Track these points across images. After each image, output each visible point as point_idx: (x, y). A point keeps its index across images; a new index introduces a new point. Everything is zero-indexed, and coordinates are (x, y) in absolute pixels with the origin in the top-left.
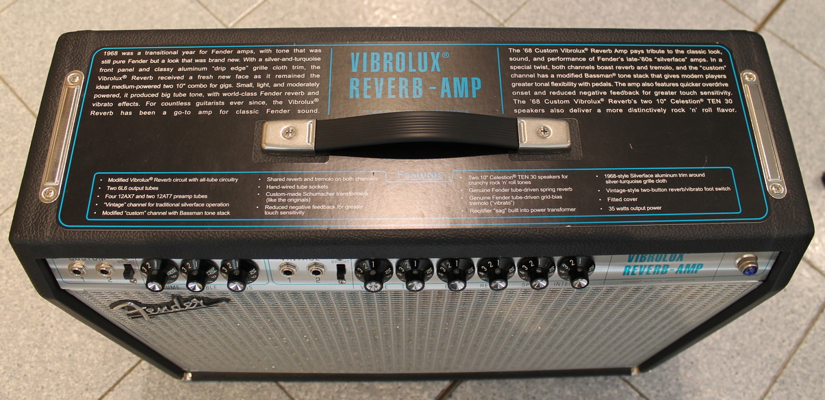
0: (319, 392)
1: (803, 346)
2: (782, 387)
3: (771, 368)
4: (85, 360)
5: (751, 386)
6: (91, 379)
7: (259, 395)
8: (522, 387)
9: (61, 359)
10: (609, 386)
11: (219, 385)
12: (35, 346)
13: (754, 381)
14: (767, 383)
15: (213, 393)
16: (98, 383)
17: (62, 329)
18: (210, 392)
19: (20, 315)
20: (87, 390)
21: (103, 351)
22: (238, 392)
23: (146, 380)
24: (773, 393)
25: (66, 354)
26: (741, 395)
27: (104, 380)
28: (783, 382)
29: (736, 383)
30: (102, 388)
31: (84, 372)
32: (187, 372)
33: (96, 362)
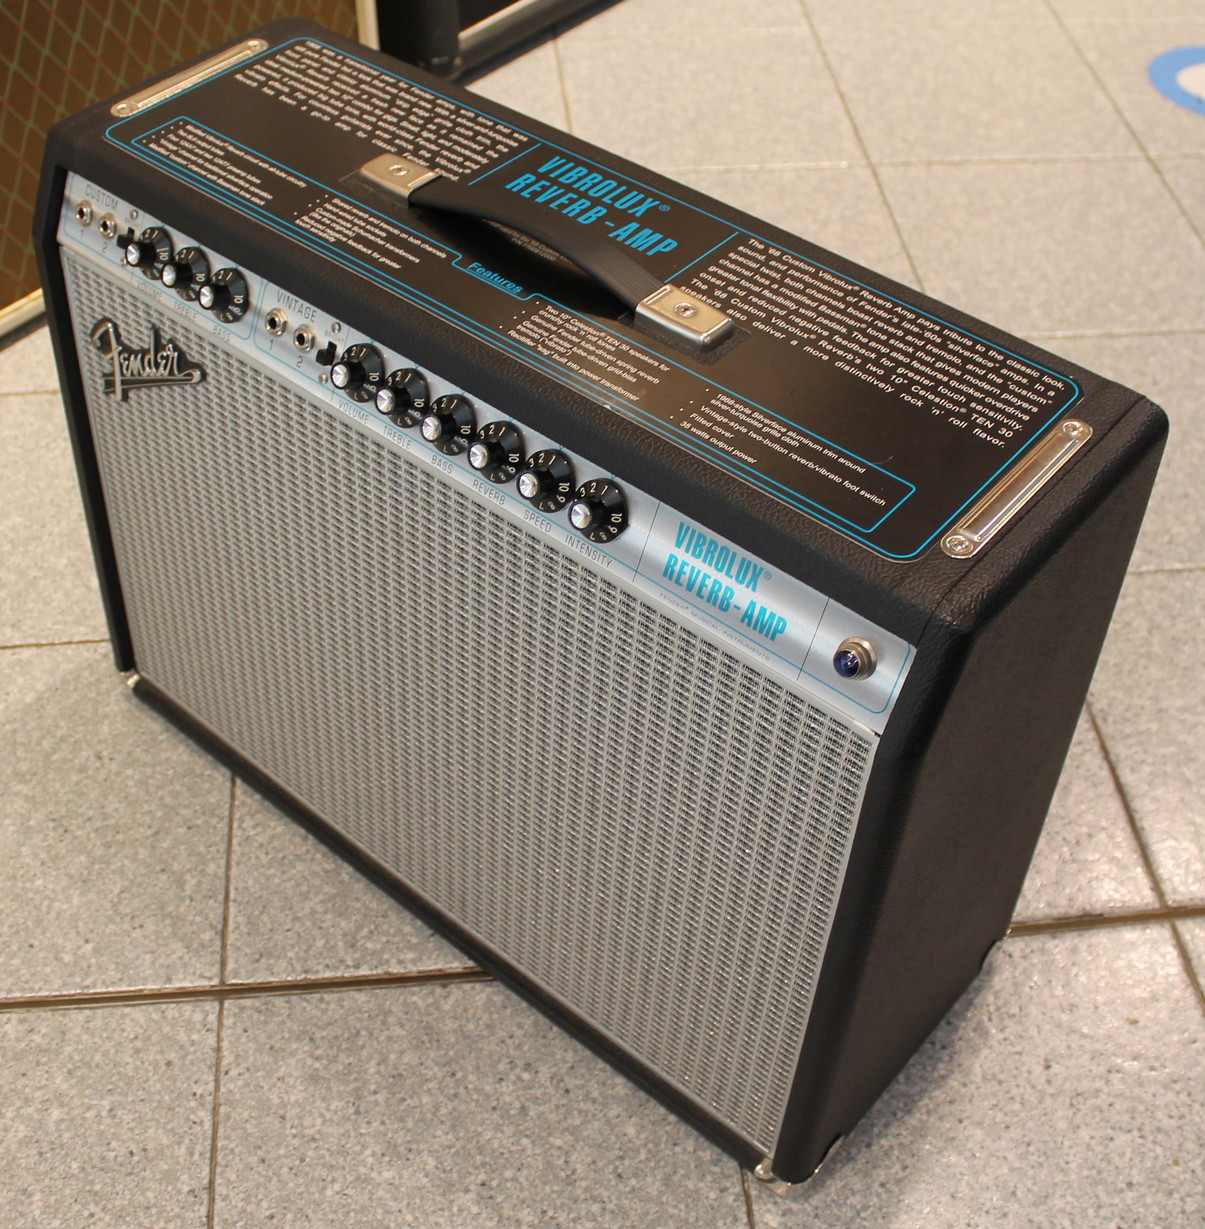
0: (273, 837)
4: (46, 593)
6: (30, 618)
7: (196, 782)
9: (22, 574)
11: (161, 734)
12: (12, 542)
15: (144, 737)
16: (32, 627)
17: (58, 543)
18: (143, 733)
19: (31, 500)
20: (13, 625)
21: (74, 599)
22: (174, 758)
23: (85, 664)
25: (33, 573)
27: (42, 630)
30: (31, 636)
31: (31, 605)
32: (137, 672)
33: (55, 604)
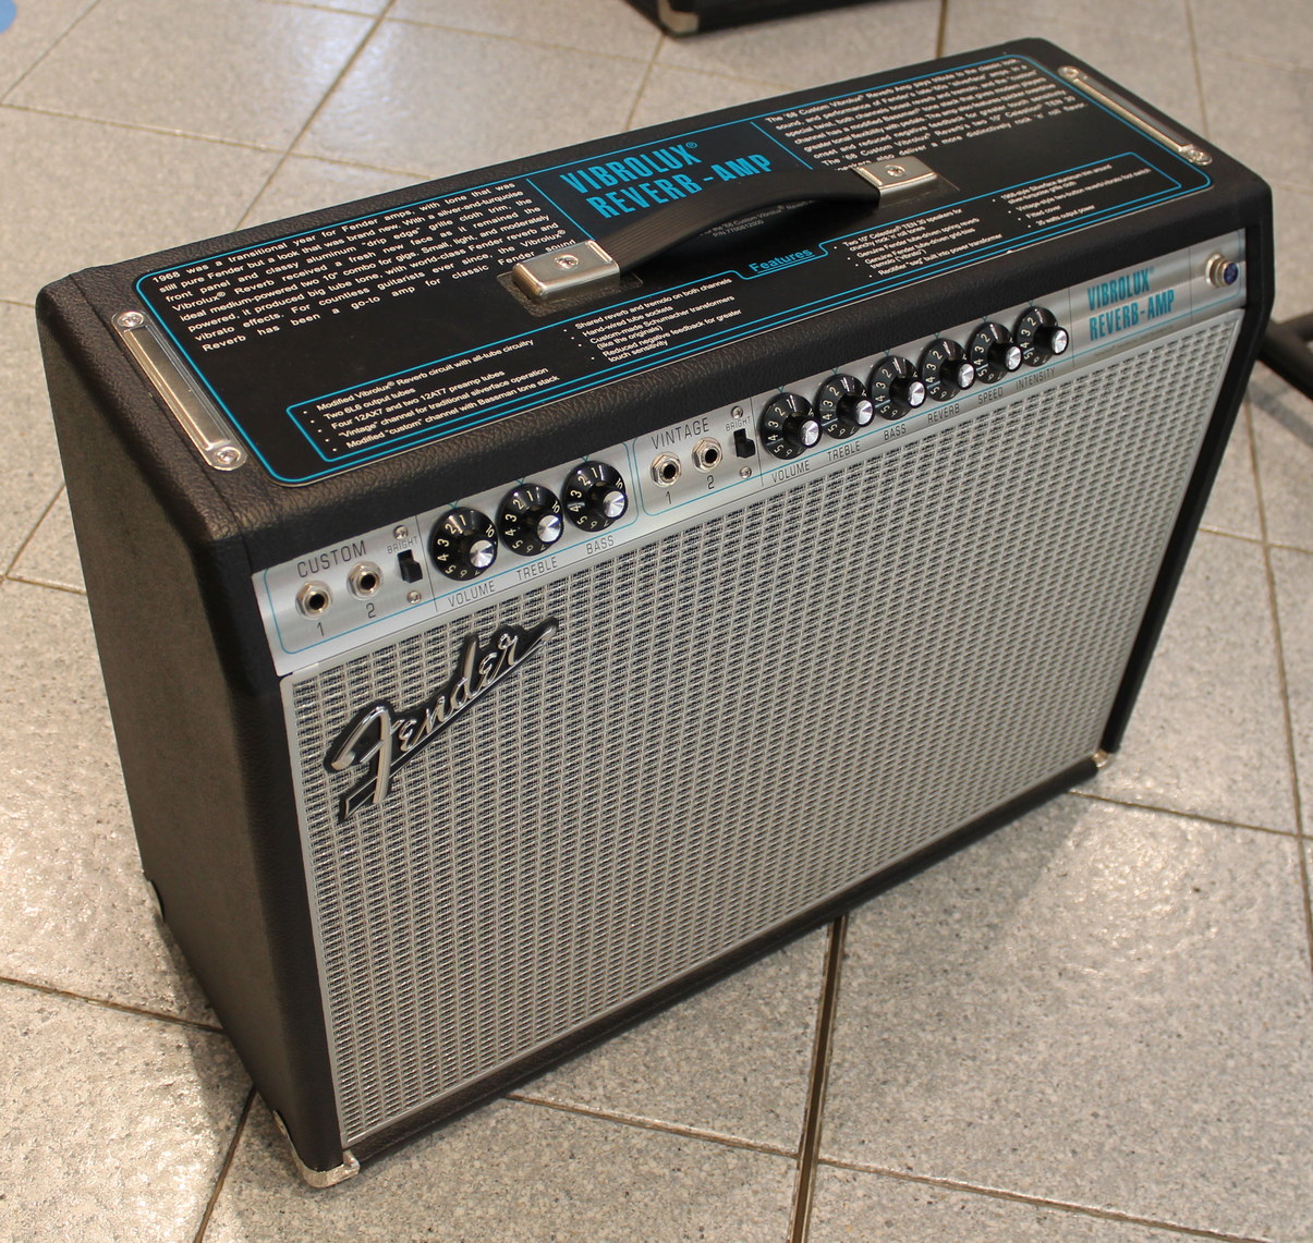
0: (613, 1071)
1: (1285, 636)
2: (1302, 699)
3: (1270, 683)
5: (1262, 719)
7: (504, 1138)
8: (948, 883)
10: (1074, 816)
13: (1261, 710)
14: (1278, 703)
15: (408, 1186)
18: (400, 1187)
24: (1296, 712)
26: (1259, 735)
28: (1297, 693)
29: (1240, 725)
